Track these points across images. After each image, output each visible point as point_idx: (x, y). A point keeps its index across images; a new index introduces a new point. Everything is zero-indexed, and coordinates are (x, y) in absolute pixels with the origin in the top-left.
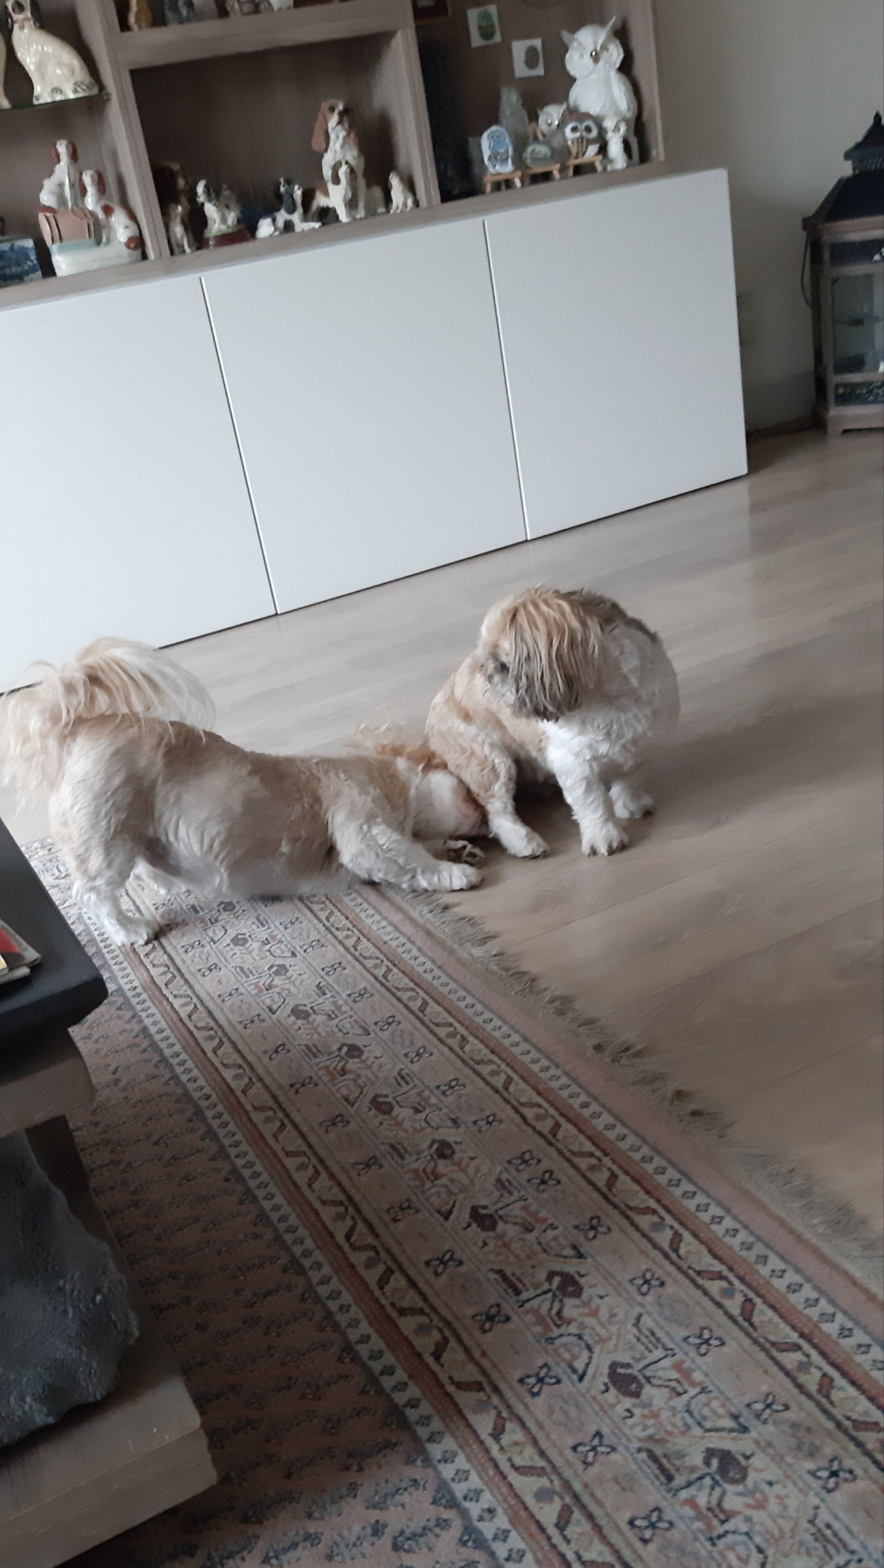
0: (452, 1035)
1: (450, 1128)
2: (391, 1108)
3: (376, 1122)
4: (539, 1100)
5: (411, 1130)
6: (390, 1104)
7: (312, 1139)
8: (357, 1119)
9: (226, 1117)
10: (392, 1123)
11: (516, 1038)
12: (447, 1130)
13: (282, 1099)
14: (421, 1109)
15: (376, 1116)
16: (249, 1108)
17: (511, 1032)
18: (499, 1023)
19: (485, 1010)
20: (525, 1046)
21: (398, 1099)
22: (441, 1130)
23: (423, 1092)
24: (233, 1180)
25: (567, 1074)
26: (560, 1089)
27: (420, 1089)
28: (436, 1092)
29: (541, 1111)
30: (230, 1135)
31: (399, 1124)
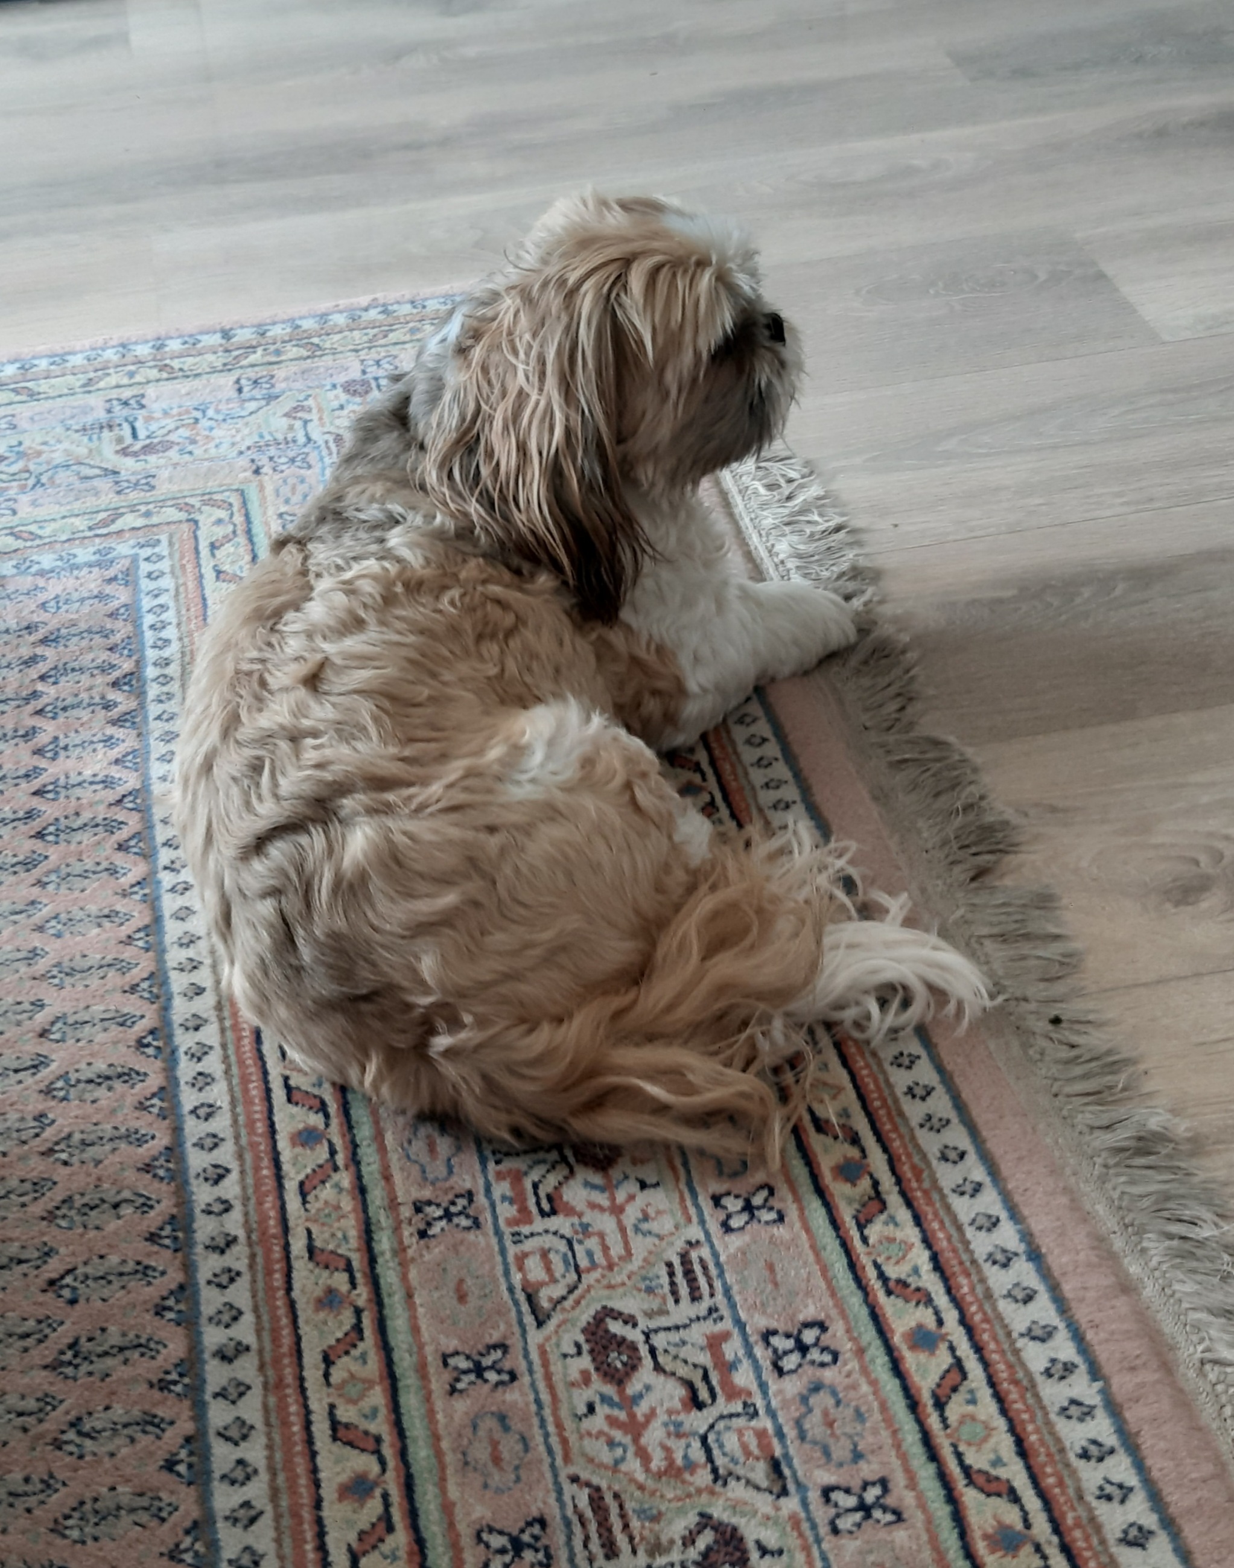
0: (849, 1172)
1: (758, 1488)
2: (632, 1366)
3: (580, 1398)
4: (1016, 1473)
5: (657, 1462)
6: (633, 1348)
7: (410, 1401)
8: (539, 1374)
9: (237, 1258)
10: (622, 1416)
11: (1008, 1236)
12: (749, 1494)
13: (384, 1243)
14: (704, 1394)
15: (586, 1379)
16: (298, 1245)
17: (1004, 1215)
18: (979, 1174)
19: (955, 1120)
20: (1024, 1272)
21: (660, 1341)
22: (736, 1490)
23: (726, 1336)
24: (182, 1468)
25: (1114, 1409)
26: (1085, 1455)
27: (720, 1327)
28: (759, 1351)
29: (1012, 1516)
30: (226, 1318)
31: (635, 1428)
